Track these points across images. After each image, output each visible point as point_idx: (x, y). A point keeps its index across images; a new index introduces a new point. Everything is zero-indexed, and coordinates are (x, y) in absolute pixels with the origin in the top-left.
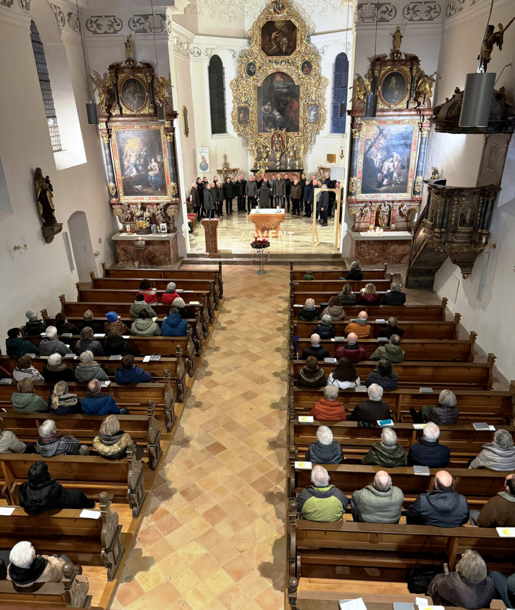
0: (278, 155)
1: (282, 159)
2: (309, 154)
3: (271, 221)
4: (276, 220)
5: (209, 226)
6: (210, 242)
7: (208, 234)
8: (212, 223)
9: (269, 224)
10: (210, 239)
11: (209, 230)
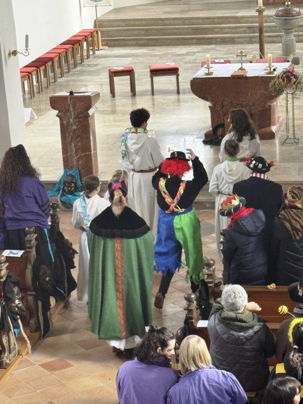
3: (248, 96)
4: (261, 92)
5: (70, 112)
6: (74, 151)
7: (69, 131)
8: (78, 102)
9: (243, 102)
10: (73, 145)
11: (69, 121)
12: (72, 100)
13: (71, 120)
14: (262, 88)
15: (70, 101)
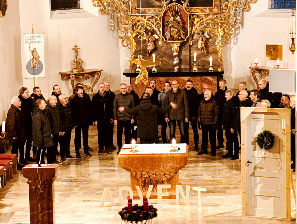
0: (175, 46)
1: (184, 53)
2: (232, 45)
3: (160, 167)
4: (170, 165)
5: (38, 180)
6: (40, 210)
7: (37, 194)
8: (45, 172)
9: (157, 172)
10: (39, 205)
11: (37, 187)
12: (40, 171)
13: (39, 186)
14: (171, 162)
15: (39, 171)
